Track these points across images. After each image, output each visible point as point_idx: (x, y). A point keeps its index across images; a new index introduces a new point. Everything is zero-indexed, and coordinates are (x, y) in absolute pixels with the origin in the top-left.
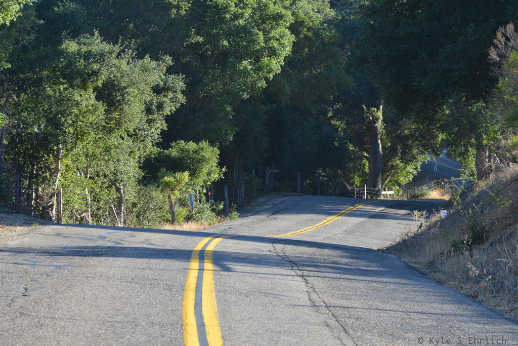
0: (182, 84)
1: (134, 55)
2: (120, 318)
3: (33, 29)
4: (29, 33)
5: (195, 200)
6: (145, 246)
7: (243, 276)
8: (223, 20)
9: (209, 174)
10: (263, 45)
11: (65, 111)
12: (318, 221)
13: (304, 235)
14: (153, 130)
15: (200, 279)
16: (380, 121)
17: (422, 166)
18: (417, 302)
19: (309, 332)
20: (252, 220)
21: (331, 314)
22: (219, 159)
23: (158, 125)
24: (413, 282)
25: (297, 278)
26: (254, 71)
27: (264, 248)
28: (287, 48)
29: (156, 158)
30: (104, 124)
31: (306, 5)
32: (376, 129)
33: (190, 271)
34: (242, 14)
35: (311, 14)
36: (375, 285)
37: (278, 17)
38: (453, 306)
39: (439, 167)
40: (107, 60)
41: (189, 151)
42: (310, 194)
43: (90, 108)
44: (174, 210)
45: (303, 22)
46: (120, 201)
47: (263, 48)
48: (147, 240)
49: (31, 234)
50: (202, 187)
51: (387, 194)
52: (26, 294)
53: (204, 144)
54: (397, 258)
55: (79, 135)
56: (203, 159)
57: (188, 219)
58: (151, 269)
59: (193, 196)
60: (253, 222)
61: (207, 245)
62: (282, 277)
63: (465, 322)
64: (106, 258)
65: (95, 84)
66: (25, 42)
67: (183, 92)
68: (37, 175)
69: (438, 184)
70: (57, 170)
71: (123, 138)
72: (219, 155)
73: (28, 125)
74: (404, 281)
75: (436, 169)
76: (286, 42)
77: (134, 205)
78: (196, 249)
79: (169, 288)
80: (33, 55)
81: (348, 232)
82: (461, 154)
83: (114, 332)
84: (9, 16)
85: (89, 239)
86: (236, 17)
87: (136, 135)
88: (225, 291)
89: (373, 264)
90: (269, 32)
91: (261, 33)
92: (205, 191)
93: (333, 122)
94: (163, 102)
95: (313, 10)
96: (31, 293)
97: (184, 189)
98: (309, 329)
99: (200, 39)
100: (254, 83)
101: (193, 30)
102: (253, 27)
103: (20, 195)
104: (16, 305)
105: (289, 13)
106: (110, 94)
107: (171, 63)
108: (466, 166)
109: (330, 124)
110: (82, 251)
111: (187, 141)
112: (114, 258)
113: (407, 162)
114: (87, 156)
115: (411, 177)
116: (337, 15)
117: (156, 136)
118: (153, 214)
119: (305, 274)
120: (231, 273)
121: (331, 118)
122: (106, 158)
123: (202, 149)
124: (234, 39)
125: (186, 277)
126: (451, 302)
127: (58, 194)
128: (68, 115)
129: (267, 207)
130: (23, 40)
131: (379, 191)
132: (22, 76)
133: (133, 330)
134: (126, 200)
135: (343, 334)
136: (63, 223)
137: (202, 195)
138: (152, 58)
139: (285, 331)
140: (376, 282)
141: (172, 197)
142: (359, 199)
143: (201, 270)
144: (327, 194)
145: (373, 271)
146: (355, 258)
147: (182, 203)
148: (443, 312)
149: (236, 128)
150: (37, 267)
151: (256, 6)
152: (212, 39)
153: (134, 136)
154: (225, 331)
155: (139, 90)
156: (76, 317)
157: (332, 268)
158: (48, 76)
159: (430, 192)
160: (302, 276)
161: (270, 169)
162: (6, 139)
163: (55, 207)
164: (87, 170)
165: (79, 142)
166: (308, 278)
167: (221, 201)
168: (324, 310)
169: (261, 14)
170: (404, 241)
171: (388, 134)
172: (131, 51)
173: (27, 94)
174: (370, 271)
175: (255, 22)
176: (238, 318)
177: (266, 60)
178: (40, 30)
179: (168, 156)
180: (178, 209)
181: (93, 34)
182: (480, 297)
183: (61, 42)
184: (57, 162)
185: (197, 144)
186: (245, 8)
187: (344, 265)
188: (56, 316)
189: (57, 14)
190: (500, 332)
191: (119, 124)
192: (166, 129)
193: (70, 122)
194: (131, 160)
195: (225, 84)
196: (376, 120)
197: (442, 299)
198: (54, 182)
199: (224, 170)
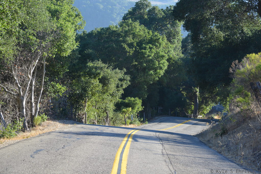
0: (129, 78)
1: (113, 68)
2: (93, 157)
3: (77, 58)
4: (76, 60)
5: (133, 117)
6: (111, 132)
7: (142, 143)
8: (144, 57)
9: (138, 109)
10: (158, 65)
11: (88, 86)
12: (175, 125)
13: (169, 130)
14: (119, 93)
15: (126, 144)
16: (198, 92)
17: (212, 108)
18: (200, 154)
19: (158, 163)
20: (152, 124)
21: (168, 157)
22: (142, 103)
23: (121, 92)
24: (200, 147)
25: (160, 145)
26: (154, 74)
27: (152, 134)
28: (166, 67)
29: (120, 103)
30: (101, 91)
31: (173, 53)
32: (196, 95)
33: (123, 141)
34: (151, 55)
35: (175, 56)
36: (187, 148)
37: (163, 56)
38: (212, 155)
39: (218, 108)
40: (104, 69)
41: (132, 101)
42: (173, 116)
43: (97, 85)
44: (126, 120)
45: (171, 58)
46: (107, 117)
47: (158, 67)
48: (112, 130)
49: (73, 127)
50: (136, 113)
51: (200, 117)
52: (64, 148)
53: (137, 98)
54: (197, 138)
55: (93, 95)
56: (136, 104)
57: (131, 123)
58: (110, 140)
59: (132, 116)
60: (153, 125)
61: (132, 132)
62: (155, 144)
63: (214, 161)
64: (96, 136)
65: (99, 77)
66: (74, 63)
67: (130, 81)
68: (78, 107)
69: (217, 114)
70: (85, 106)
71: (108, 96)
72: (142, 102)
73: (75, 90)
74: (197, 146)
75: (217, 109)
76: (165, 65)
77: (112, 118)
78: (128, 134)
79: (114, 147)
80: (77, 67)
81: (184, 129)
82: (224, 104)
83: (90, 161)
84: (67, 54)
85: (92, 129)
86: (149, 56)
87: (113, 95)
88: (133, 149)
89: (188, 140)
90: (160, 61)
91: (157, 62)
92: (137, 114)
93: (182, 92)
94: (123, 84)
95: (176, 54)
96: (66, 147)
97: (130, 113)
98: (159, 162)
99: (137, 63)
100: (154, 78)
101: (134, 60)
102: (154, 60)
103: (72, 114)
104: (59, 152)
105: (167, 55)
106: (104, 81)
107: (126, 71)
108: (226, 108)
109: (181, 93)
110: (89, 133)
111: (131, 97)
112: (98, 136)
113: (207, 106)
114: (96, 101)
115: (208, 111)
116: (184, 56)
117: (120, 95)
118: (118, 121)
119: (163, 143)
120: (137, 142)
121: (182, 91)
122: (102, 102)
123: (136, 100)
124: (148, 63)
125: (121, 143)
126: (212, 154)
127: (86, 114)
128: (89, 88)
129: (158, 120)
130: (74, 62)
131: (197, 116)
132: (74, 74)
133: (96, 161)
134: (109, 117)
135: (170, 164)
136: (87, 124)
137: (136, 115)
138: (119, 69)
139: (150, 163)
140: (187, 146)
141: (126, 116)
142: (190, 118)
143: (127, 141)
144: (179, 116)
145: (188, 143)
146: (183, 138)
147: (129, 118)
148: (207, 158)
149: (148, 93)
150: (71, 138)
151: (156, 52)
152: (141, 63)
153: (112, 95)
154: (129, 162)
155: (114, 80)
156: (78, 156)
157: (174, 141)
158: (82, 74)
159: (215, 117)
160: (162, 144)
161: (160, 107)
162: (68, 95)
163: (84, 118)
164: (96, 106)
165: (93, 97)
166: (164, 145)
167: (142, 117)
168: (166, 156)
169: (157, 55)
170: (201, 133)
171: (201, 96)
172: (112, 67)
173: (75, 80)
174: (187, 143)
175: (155, 58)
176: (135, 158)
177: (158, 71)
178: (80, 59)
179: (125, 102)
180: (127, 120)
181: (99, 61)
182: (222, 153)
183: (87, 63)
184: (85, 103)
185: (135, 98)
186: (152, 53)
187: (178, 140)
188: (71, 156)
189: (86, 53)
190: (225, 165)
191: (107, 91)
192: (123, 93)
193: (90, 90)
194: (111, 103)
195: (144, 78)
196: (196, 92)
197: (209, 153)
198: (84, 110)
199: (143, 107)
